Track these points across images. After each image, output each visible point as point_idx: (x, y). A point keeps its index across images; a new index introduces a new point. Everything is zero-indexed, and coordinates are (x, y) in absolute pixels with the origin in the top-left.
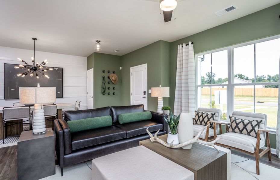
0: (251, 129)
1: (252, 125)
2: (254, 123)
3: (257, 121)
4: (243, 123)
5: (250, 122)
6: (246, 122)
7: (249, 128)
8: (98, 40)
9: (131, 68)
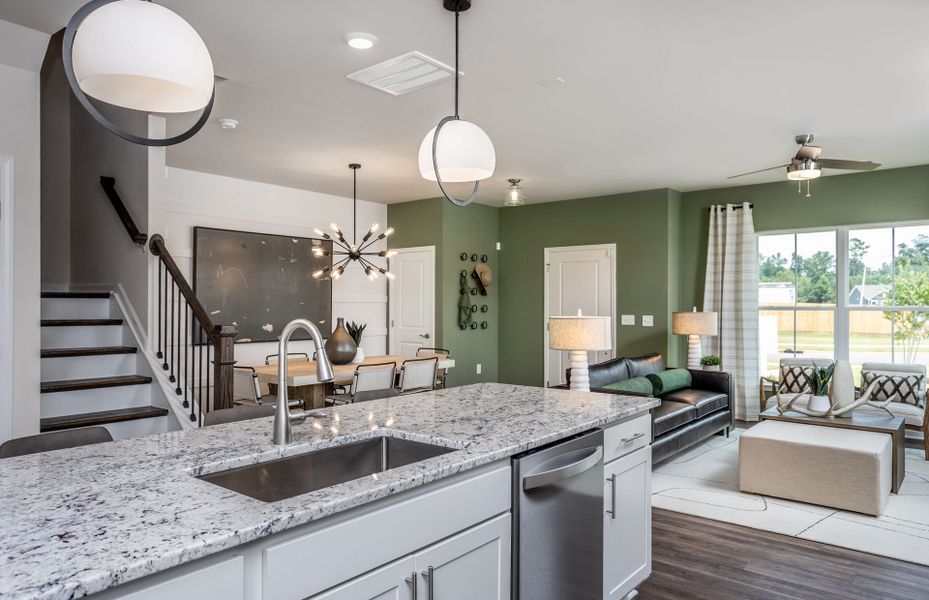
0: (908, 390)
1: (908, 384)
2: (912, 381)
3: (916, 377)
4: (893, 382)
5: (905, 380)
6: (897, 380)
7: (904, 389)
8: (516, 178)
9: (547, 251)
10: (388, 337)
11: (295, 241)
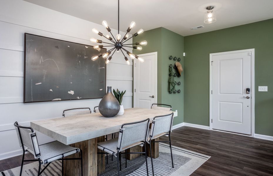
8: (211, 5)
9: (211, 55)
10: (133, 97)
11: (87, 47)
